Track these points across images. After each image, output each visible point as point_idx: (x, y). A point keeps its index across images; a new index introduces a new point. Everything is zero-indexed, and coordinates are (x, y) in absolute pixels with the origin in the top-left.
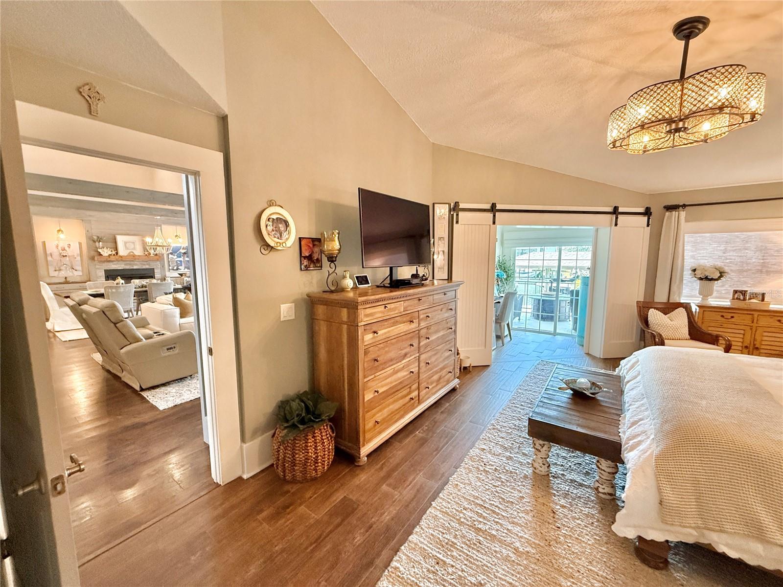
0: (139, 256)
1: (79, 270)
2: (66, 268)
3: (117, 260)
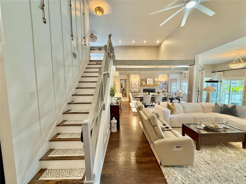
0: (152, 85)
2: (135, 88)
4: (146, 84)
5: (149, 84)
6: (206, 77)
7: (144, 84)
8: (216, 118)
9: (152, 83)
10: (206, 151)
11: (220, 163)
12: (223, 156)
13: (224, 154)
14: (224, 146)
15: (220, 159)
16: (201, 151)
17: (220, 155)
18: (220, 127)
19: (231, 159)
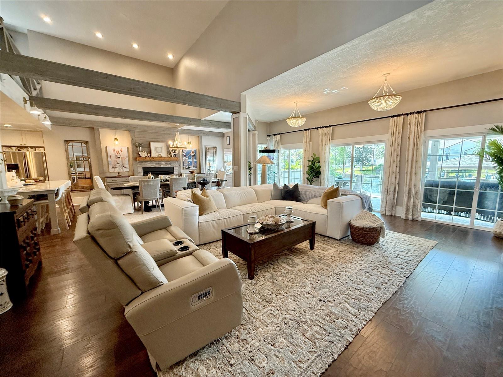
0: (164, 157)
1: (127, 168)
2: (119, 166)
3: (151, 161)
4: (149, 155)
5: (158, 157)
6: (259, 143)
7: (144, 155)
8: (276, 208)
9: (164, 154)
10: (265, 275)
11: (286, 291)
12: (289, 273)
13: (290, 269)
14: (288, 255)
15: (286, 283)
16: (256, 278)
17: (285, 275)
18: (282, 222)
19: (299, 276)
